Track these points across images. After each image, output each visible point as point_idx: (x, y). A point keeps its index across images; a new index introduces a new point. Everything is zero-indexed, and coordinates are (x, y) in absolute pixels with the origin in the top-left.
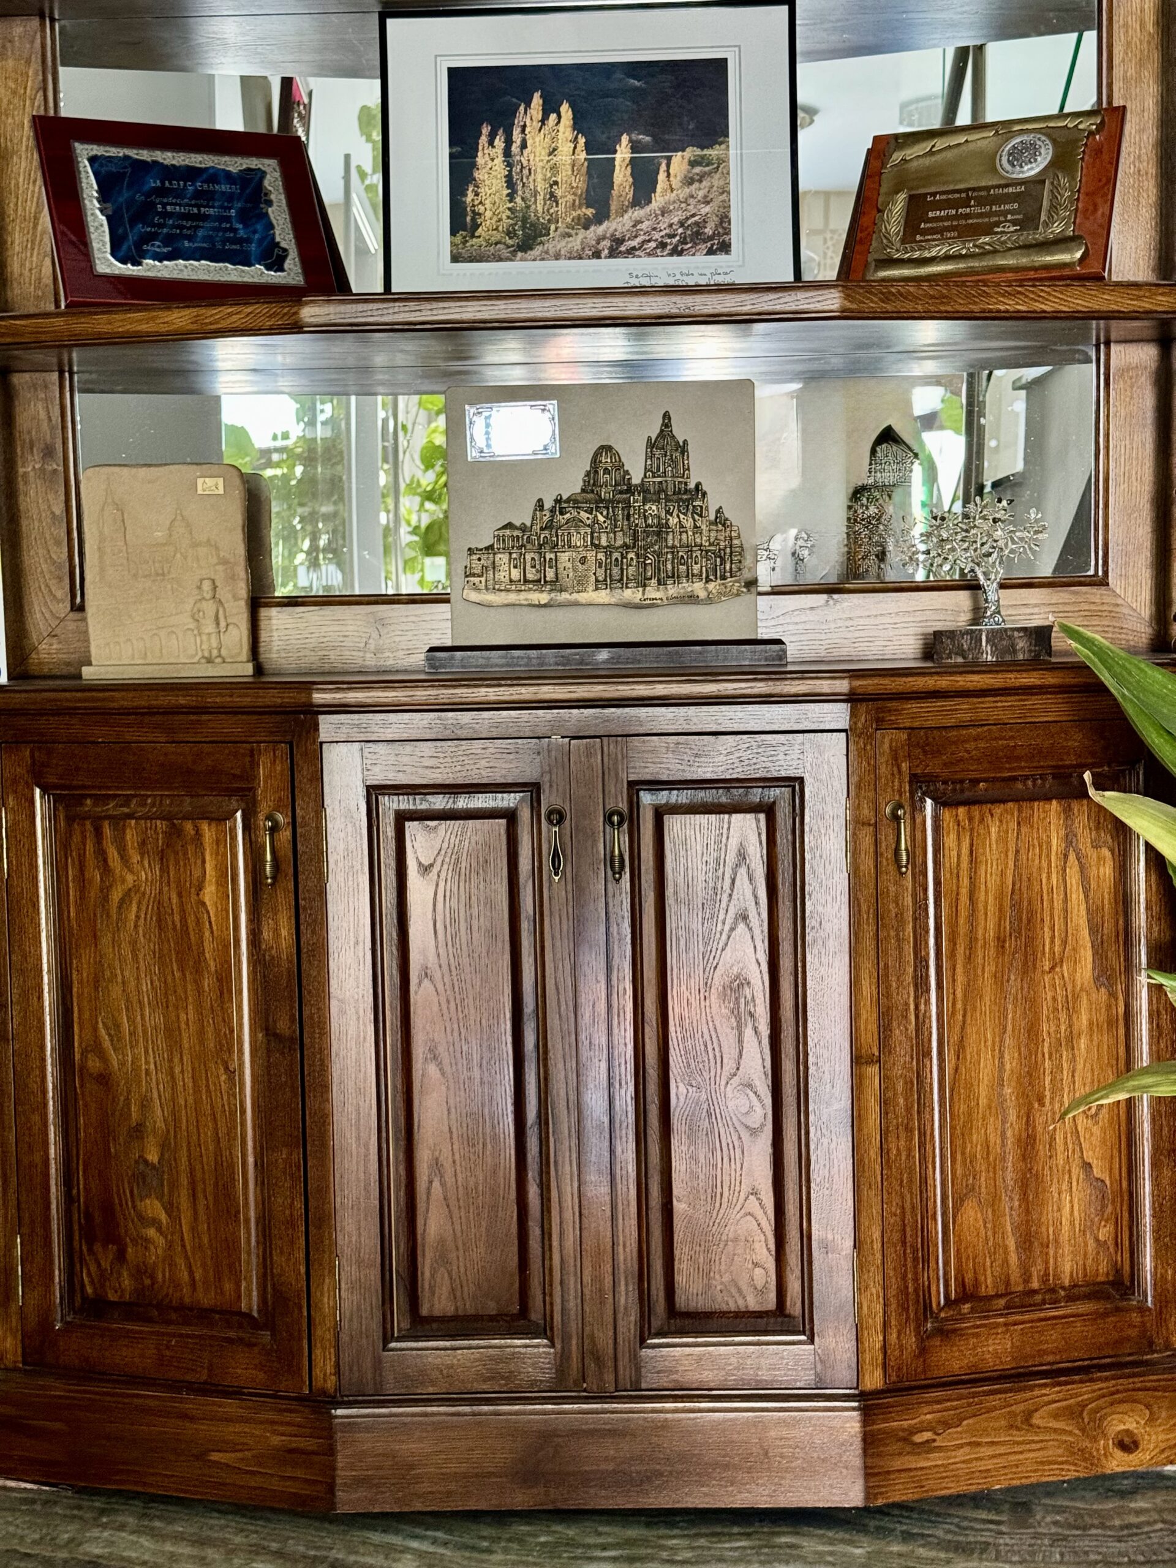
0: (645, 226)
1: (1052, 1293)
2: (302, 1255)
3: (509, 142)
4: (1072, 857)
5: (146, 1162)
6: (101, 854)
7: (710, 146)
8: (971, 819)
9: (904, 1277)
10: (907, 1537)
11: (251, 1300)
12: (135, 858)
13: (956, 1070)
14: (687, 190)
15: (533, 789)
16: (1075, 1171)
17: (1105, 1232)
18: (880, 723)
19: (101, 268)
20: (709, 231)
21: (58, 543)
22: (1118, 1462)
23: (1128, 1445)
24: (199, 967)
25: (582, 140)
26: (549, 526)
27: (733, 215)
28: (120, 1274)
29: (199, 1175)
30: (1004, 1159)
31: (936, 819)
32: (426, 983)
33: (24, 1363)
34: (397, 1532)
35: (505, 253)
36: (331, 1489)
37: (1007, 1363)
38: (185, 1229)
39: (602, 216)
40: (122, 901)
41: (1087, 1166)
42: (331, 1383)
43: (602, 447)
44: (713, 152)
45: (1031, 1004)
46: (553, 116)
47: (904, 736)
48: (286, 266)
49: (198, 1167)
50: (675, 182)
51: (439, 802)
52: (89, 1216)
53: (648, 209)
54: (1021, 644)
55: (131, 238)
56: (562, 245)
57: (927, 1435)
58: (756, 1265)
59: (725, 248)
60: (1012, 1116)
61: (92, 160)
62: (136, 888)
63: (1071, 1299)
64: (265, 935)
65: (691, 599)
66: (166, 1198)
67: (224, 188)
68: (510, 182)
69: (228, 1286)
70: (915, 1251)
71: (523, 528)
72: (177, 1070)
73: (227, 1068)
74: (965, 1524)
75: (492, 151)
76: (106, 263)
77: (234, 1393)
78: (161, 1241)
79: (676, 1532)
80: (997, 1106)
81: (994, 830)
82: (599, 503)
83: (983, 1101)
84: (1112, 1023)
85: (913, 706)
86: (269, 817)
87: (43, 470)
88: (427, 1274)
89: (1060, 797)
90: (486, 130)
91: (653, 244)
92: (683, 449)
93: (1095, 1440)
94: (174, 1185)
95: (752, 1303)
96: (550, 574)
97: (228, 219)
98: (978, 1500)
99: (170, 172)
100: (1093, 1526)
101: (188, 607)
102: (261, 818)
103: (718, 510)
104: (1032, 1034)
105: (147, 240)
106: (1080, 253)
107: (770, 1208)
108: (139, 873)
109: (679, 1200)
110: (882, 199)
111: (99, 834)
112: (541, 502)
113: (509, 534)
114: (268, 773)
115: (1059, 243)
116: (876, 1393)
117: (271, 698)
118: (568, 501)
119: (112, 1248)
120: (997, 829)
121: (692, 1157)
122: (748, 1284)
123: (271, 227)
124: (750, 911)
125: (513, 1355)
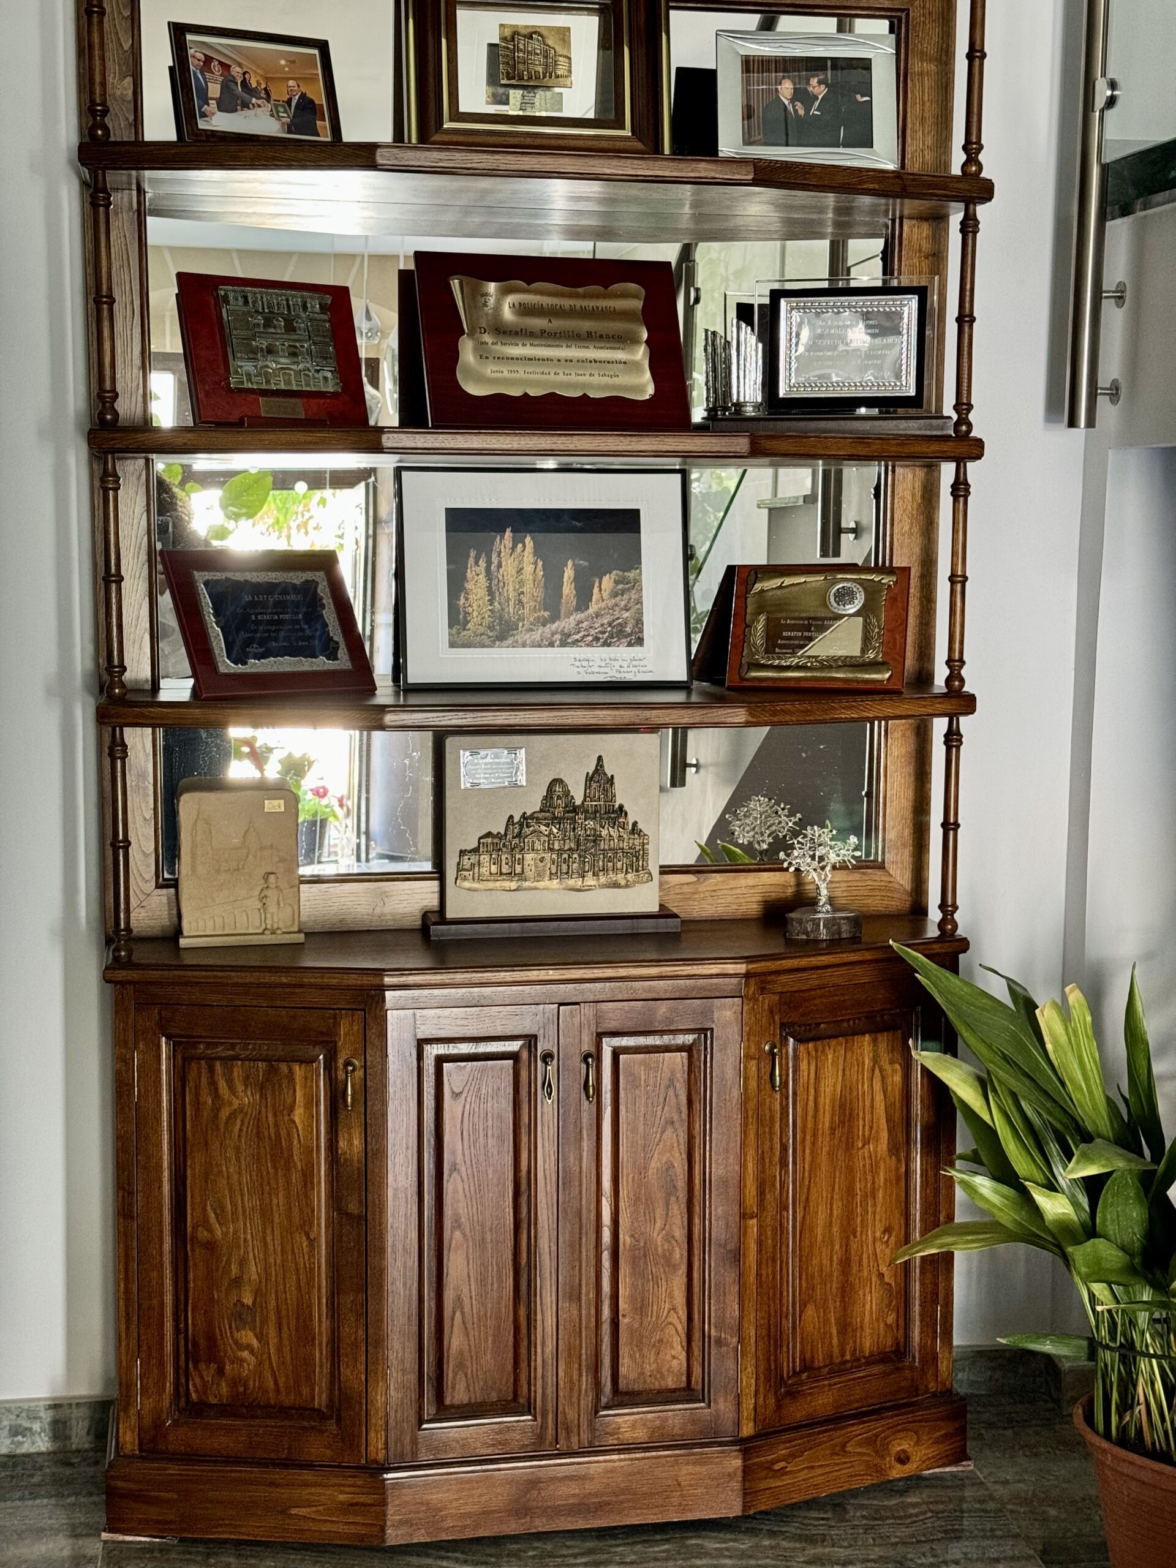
0: (584, 625)
1: (858, 1362)
2: (363, 1367)
3: (489, 563)
4: (877, 1071)
5: (243, 1305)
6: (213, 1084)
7: (629, 570)
8: (816, 1051)
9: (769, 1360)
10: (772, 1534)
11: (320, 1400)
12: (240, 1088)
13: (804, 1217)
14: (613, 601)
15: (531, 1040)
16: (874, 1279)
17: (891, 1319)
18: (762, 990)
19: (222, 669)
20: (628, 630)
21: (147, 839)
22: (897, 1472)
23: (903, 1459)
24: (288, 1165)
25: (540, 563)
26: (519, 835)
27: (645, 619)
28: (218, 1385)
29: (284, 1313)
30: (831, 1275)
31: (795, 1050)
32: (455, 1174)
33: (141, 1450)
34: (428, 1555)
35: (487, 642)
36: (383, 1529)
37: (830, 1411)
38: (272, 1350)
39: (555, 617)
40: (229, 1118)
41: (881, 1276)
42: (381, 1456)
43: (555, 780)
44: (631, 575)
45: (850, 1170)
46: (520, 546)
47: (777, 997)
48: (339, 656)
49: (284, 1307)
50: (605, 595)
51: (465, 1048)
52: (195, 1344)
53: (586, 613)
54: (844, 928)
55: (238, 642)
56: (527, 637)
57: (782, 1464)
58: (674, 1357)
59: (640, 641)
60: (837, 1247)
61: (206, 584)
62: (241, 1110)
63: (869, 1364)
64: (341, 1144)
65: (616, 885)
66: (258, 1329)
67: (293, 597)
68: (489, 590)
69: (305, 1391)
70: (776, 1341)
71: (498, 836)
72: (269, 1239)
73: (308, 1237)
74: (806, 1521)
75: (478, 569)
76: (226, 665)
77: (309, 1466)
78: (252, 1360)
79: (618, 1542)
80: (829, 1241)
81: (830, 1057)
82: (555, 820)
83: (819, 1238)
84: (898, 1180)
85: (783, 978)
86: (347, 1063)
87: (137, 786)
88: (450, 1376)
89: (870, 1032)
90: (473, 553)
91: (590, 638)
92: (611, 782)
93: (883, 1457)
94: (265, 1321)
95: (670, 1383)
96: (518, 869)
97: (297, 622)
98: (810, 1504)
100: (888, 1518)
101: (257, 893)
102: (341, 1062)
103: (635, 824)
104: (850, 1191)
105: (248, 642)
106: (887, 676)
107: (684, 1318)
108: (245, 1098)
109: (624, 1316)
110: (748, 617)
111: (211, 1070)
112: (511, 817)
113: (489, 840)
114: (346, 1031)
115: (873, 666)
116: (750, 1439)
117: (353, 980)
118: (532, 817)
119: (213, 1366)
120: (833, 1055)
121: (634, 1286)
122: (668, 1370)
123: (326, 625)
124: (676, 1118)
125: (509, 1428)
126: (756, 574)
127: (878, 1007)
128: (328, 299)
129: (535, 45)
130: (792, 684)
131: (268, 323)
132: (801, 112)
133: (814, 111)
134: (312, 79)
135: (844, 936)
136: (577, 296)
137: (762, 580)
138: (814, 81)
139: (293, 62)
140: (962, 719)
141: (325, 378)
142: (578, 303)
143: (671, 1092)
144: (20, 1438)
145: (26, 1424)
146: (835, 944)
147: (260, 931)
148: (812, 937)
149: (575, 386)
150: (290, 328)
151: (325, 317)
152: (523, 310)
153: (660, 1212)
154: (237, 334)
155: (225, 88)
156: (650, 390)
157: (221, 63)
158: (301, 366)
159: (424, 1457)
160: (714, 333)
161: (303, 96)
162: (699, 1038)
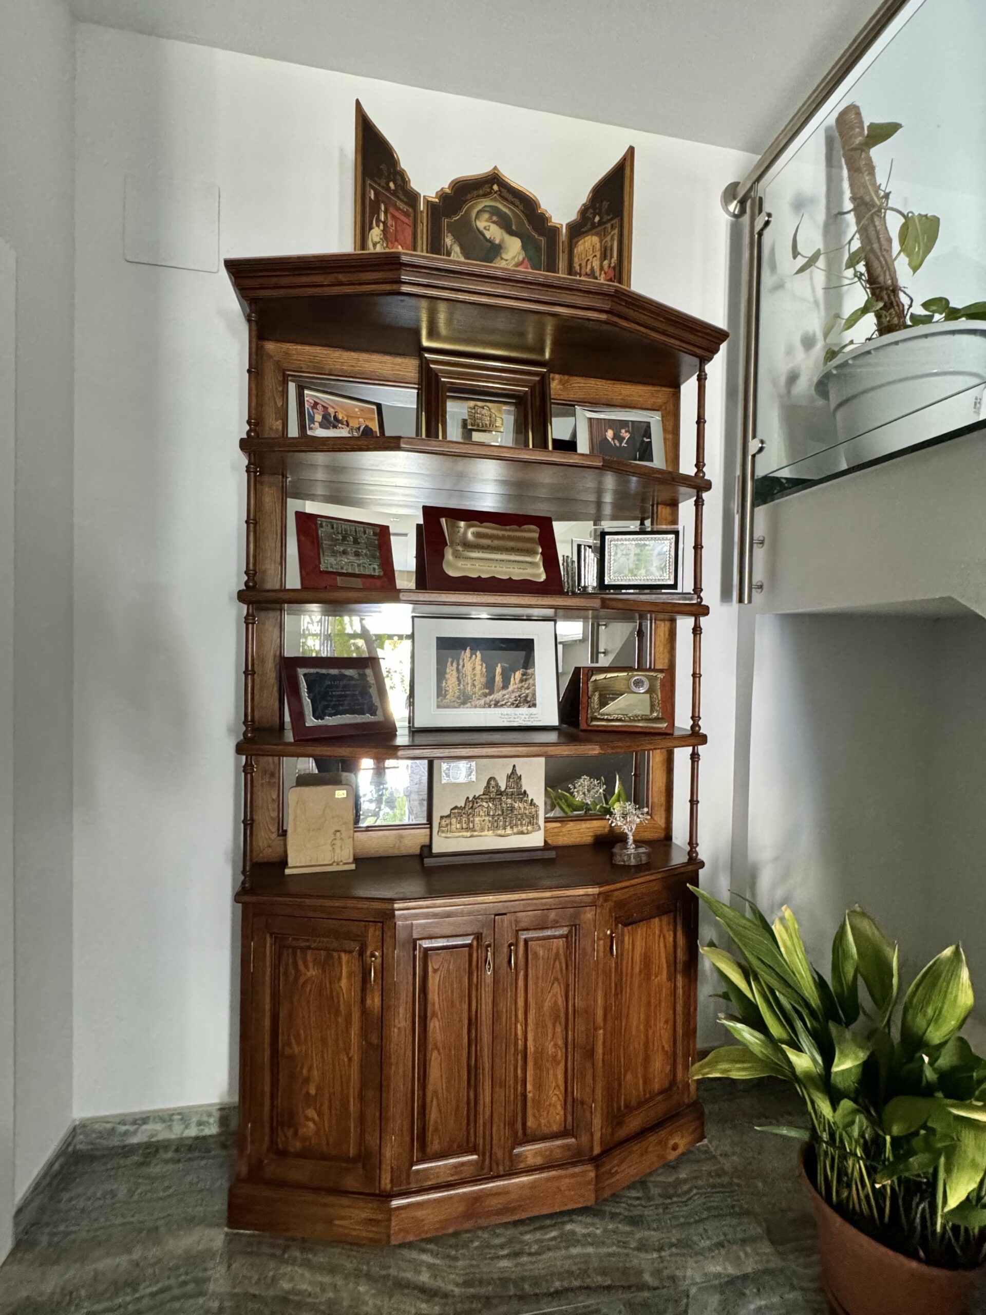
0: (507, 696)
1: (652, 1097)
2: (378, 1135)
3: (458, 665)
4: (662, 936)
5: (309, 1094)
6: (295, 965)
7: (528, 669)
8: (632, 930)
9: (608, 1107)
10: (613, 1216)
11: (353, 1151)
12: (311, 965)
14: (521, 685)
15: (478, 936)
16: (660, 1050)
17: (668, 1069)
19: (309, 723)
21: (273, 810)
22: (672, 1156)
23: (675, 1148)
24: (338, 1012)
25: (484, 665)
26: (472, 808)
27: (537, 694)
28: (295, 1140)
29: (333, 1100)
30: (639, 1052)
31: (623, 931)
32: (434, 1018)
35: (456, 705)
36: (389, 1236)
37: (639, 1129)
38: (326, 1122)
39: (491, 693)
40: (304, 983)
41: (663, 1047)
42: (388, 1190)
43: (491, 779)
44: (530, 671)
46: (474, 656)
47: (613, 904)
48: (377, 713)
49: (333, 1097)
50: (517, 681)
51: (441, 941)
52: (282, 1116)
53: (507, 691)
55: (320, 709)
56: (477, 702)
57: (615, 1169)
58: (557, 1114)
59: (534, 705)
60: (642, 1036)
61: (305, 675)
62: (311, 978)
63: (657, 1096)
64: (368, 1001)
65: (522, 833)
66: (318, 1109)
67: (354, 682)
68: (459, 679)
69: (344, 1147)
70: (612, 1096)
71: (461, 808)
72: (325, 1055)
73: (348, 1056)
74: (630, 1202)
75: (452, 668)
76: (311, 721)
78: (314, 1127)
80: (638, 1033)
82: (492, 799)
84: (671, 994)
86: (372, 955)
87: (269, 782)
88: (430, 1137)
89: (658, 916)
90: (450, 660)
91: (509, 703)
92: (520, 778)
93: (665, 1150)
94: (322, 1104)
95: (555, 1128)
96: (471, 825)
97: (355, 695)
98: (629, 1187)
99: (334, 678)
100: (673, 1196)
101: (329, 841)
102: (368, 953)
103: (532, 800)
104: (649, 1004)
105: (326, 707)
106: (665, 725)
107: (563, 1091)
108: (312, 972)
109: (529, 1092)
110: (590, 693)
111: (294, 955)
112: (468, 798)
113: (456, 811)
114: (373, 934)
115: (656, 720)
116: (599, 1156)
117: (377, 905)
118: (478, 798)
119: (292, 1131)
120: (640, 932)
121: (535, 1075)
122: (554, 1122)
123: (371, 697)
124: (559, 976)
125: (463, 1164)
126: (592, 671)
127: (662, 902)
128: (378, 530)
129: (484, 411)
130: (614, 729)
131: (344, 538)
132: (618, 444)
133: (623, 444)
134: (372, 419)
135: (643, 862)
136: (506, 530)
137: (596, 674)
138: (623, 431)
139: (362, 410)
140: (700, 747)
141: (374, 569)
142: (507, 533)
143: (557, 963)
144: (202, 1127)
145: (205, 1119)
146: (640, 868)
147: (331, 863)
148: (627, 864)
149: (505, 573)
150: (356, 542)
151: (375, 538)
152: (478, 535)
153: (550, 1030)
154: (326, 543)
155: (324, 417)
156: (543, 577)
157: (323, 406)
158: (361, 562)
159: (414, 1186)
160: (568, 557)
161: (367, 427)
162: (572, 929)
